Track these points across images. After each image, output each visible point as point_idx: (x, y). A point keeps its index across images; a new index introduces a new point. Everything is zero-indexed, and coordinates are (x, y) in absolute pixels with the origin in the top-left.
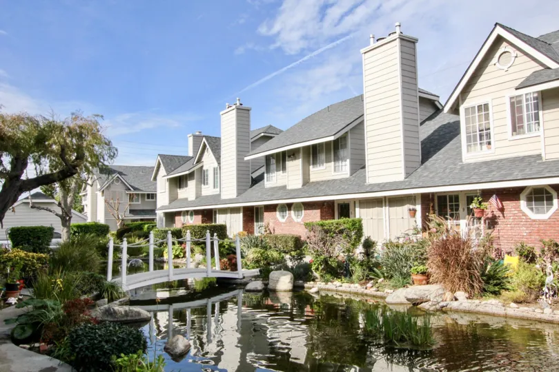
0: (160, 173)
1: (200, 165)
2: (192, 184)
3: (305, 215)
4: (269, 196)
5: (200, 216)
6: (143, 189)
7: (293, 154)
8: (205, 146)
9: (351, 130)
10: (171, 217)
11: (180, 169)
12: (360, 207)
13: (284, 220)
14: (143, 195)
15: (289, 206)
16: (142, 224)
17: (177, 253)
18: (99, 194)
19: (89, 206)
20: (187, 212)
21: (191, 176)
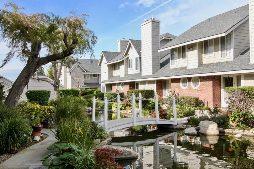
0: (103, 61)
1: (127, 56)
2: (122, 67)
3: (201, 85)
4: (174, 73)
5: (128, 86)
6: (91, 71)
7: (191, 47)
8: (130, 45)
9: (234, 30)
10: (110, 86)
11: (115, 59)
12: (245, 79)
13: (185, 88)
14: (91, 75)
15: (189, 79)
16: (93, 90)
17: (121, 107)
18: (68, 74)
19: (63, 80)
20: (120, 83)
21: (122, 63)
